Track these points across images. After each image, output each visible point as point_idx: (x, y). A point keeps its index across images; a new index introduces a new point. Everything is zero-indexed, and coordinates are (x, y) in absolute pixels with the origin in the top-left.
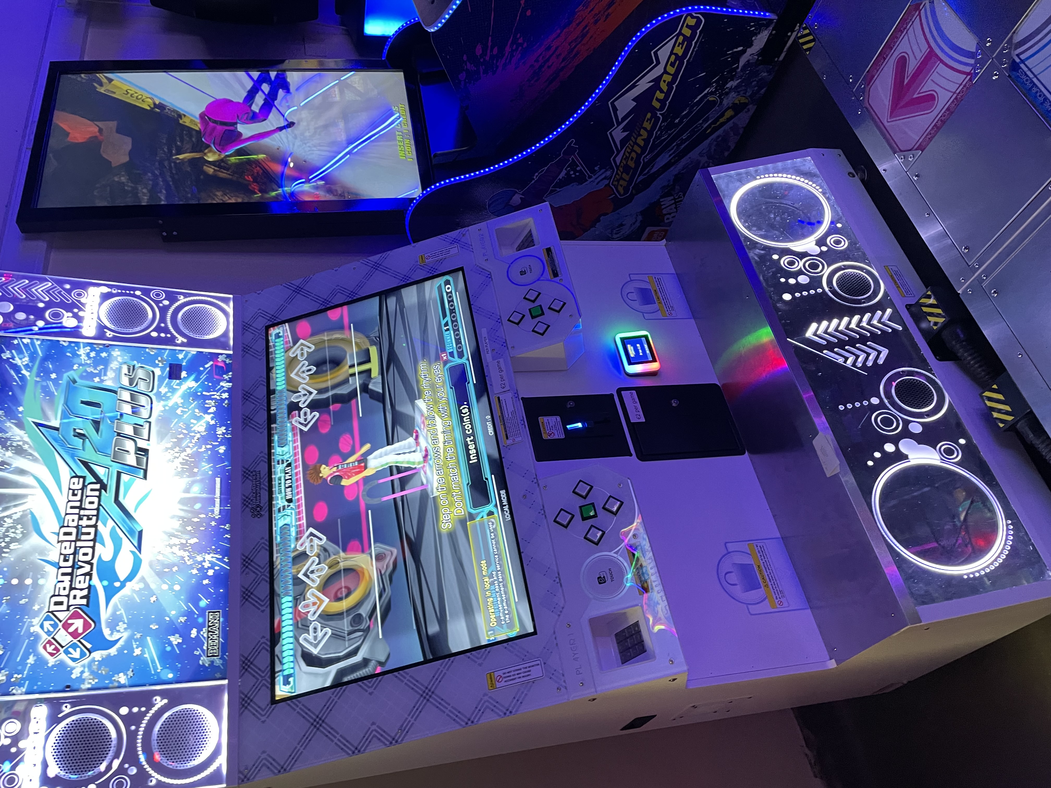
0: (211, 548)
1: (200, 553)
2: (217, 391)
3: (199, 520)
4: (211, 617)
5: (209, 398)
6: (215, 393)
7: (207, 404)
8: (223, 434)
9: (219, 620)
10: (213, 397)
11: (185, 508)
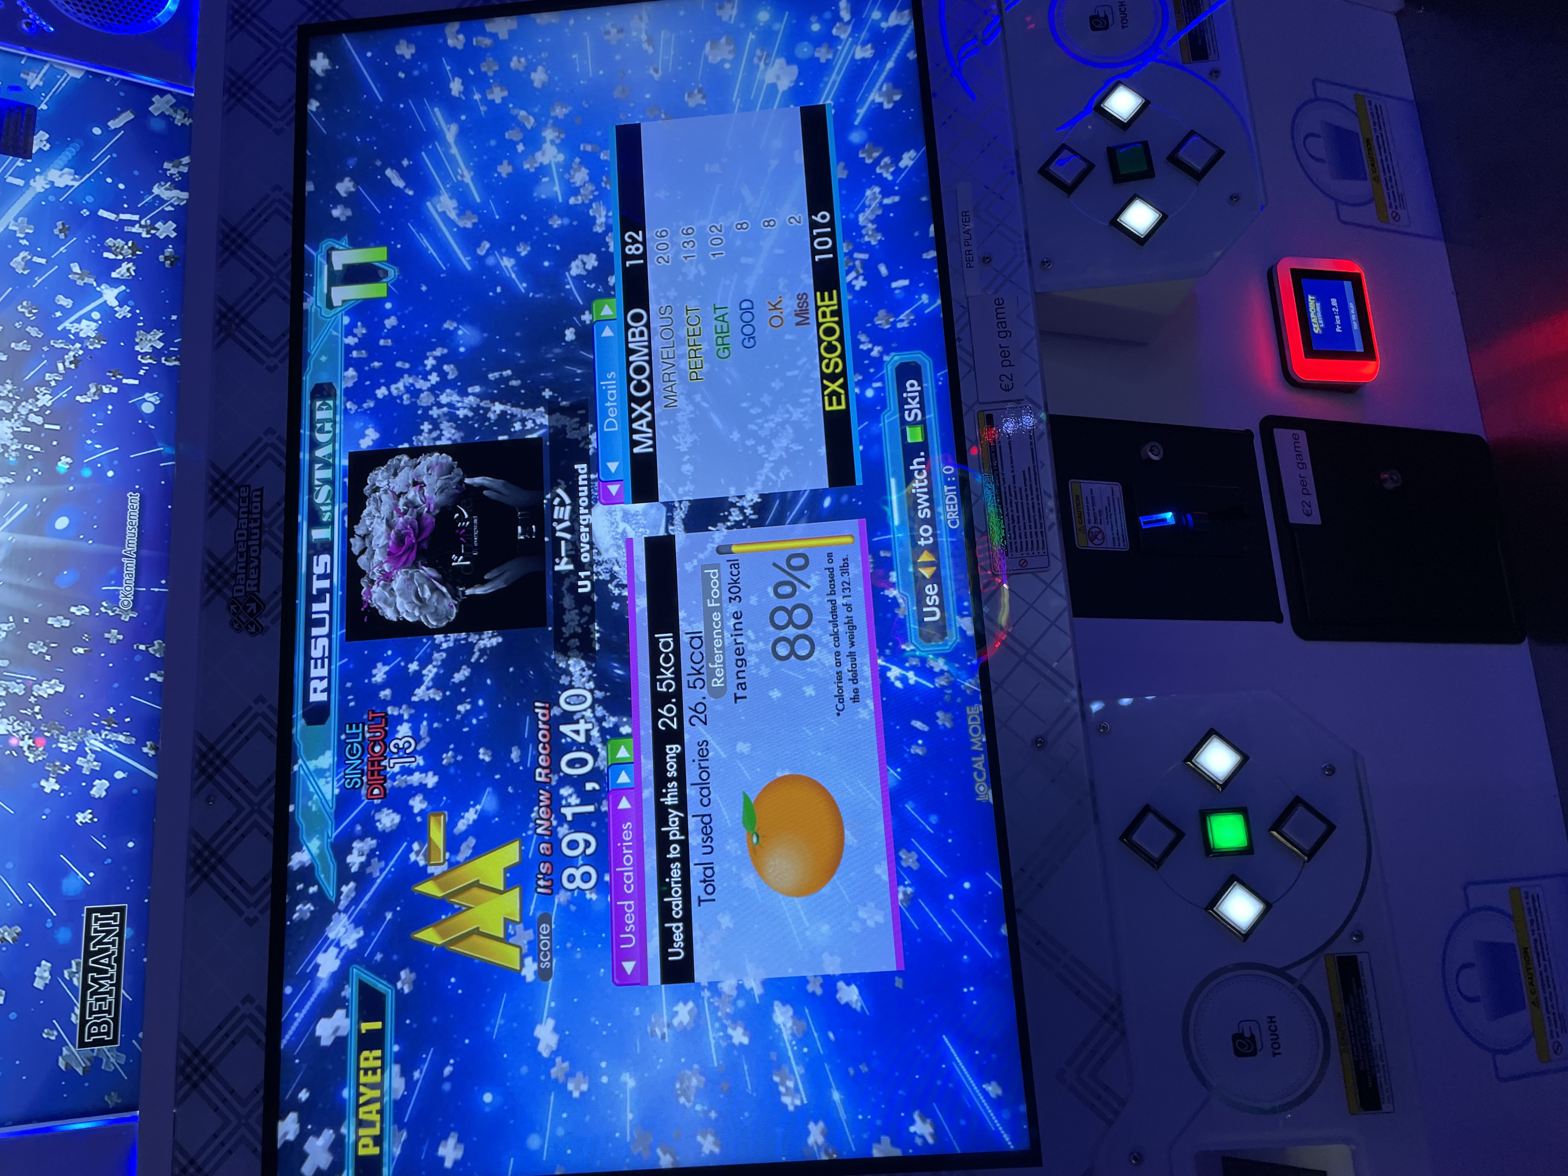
0: (105, 714)
1: (69, 727)
2: (143, 214)
3: (67, 623)
4: (95, 926)
5: (118, 229)
6: (136, 218)
7: (109, 249)
8: (156, 353)
9: (120, 935)
10: (127, 229)
11: (27, 582)
